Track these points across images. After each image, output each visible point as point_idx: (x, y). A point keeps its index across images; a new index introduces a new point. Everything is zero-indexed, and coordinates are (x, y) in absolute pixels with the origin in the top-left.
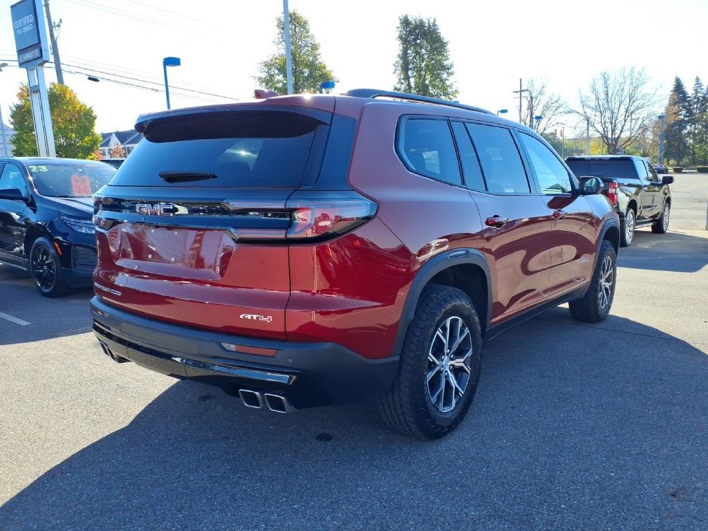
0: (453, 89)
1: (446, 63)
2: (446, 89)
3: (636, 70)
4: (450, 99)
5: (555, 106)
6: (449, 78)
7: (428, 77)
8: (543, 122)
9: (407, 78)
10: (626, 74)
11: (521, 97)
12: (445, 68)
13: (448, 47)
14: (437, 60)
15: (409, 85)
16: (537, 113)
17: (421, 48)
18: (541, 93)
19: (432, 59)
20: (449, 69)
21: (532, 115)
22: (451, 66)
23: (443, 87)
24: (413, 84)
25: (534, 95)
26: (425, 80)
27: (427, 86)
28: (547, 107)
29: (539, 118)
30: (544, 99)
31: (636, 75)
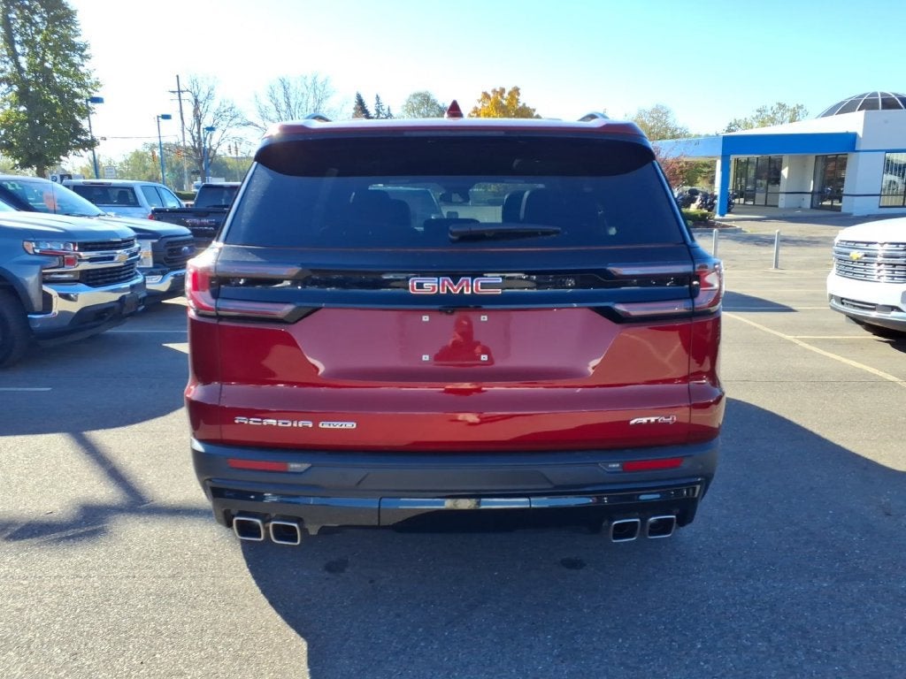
0: (93, 80)
1: (76, 40)
2: (81, 79)
3: (319, 80)
4: (89, 93)
5: (230, 114)
6: (84, 63)
7: (50, 57)
8: (216, 135)
9: (14, 56)
10: (309, 82)
11: (180, 100)
12: (73, 47)
13: (78, 18)
14: (61, 36)
15: (18, 65)
16: (206, 122)
17: (33, 12)
18: (209, 97)
19: (54, 32)
20: (83, 50)
21: (199, 124)
22: (86, 46)
23: (75, 75)
24: (24, 65)
25: (200, 99)
26: (43, 60)
27: (50, 71)
28: (219, 115)
29: (211, 129)
30: (214, 105)
31: (318, 85)
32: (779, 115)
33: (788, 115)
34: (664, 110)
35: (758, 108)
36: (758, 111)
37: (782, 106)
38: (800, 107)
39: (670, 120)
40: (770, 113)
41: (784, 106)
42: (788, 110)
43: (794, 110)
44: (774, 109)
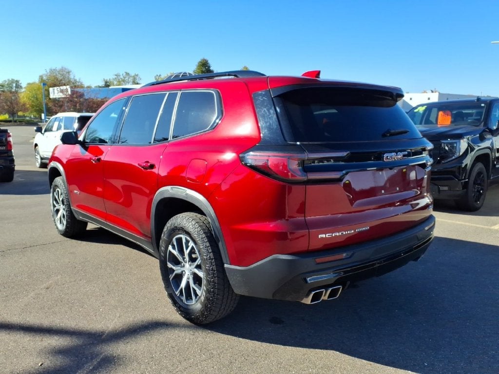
32: (127, 78)
33: (131, 79)
34: (67, 71)
35: (116, 73)
36: (116, 75)
37: (127, 74)
38: (137, 75)
39: (72, 77)
40: (122, 77)
41: (128, 74)
42: (131, 76)
43: (134, 76)
44: (124, 75)
